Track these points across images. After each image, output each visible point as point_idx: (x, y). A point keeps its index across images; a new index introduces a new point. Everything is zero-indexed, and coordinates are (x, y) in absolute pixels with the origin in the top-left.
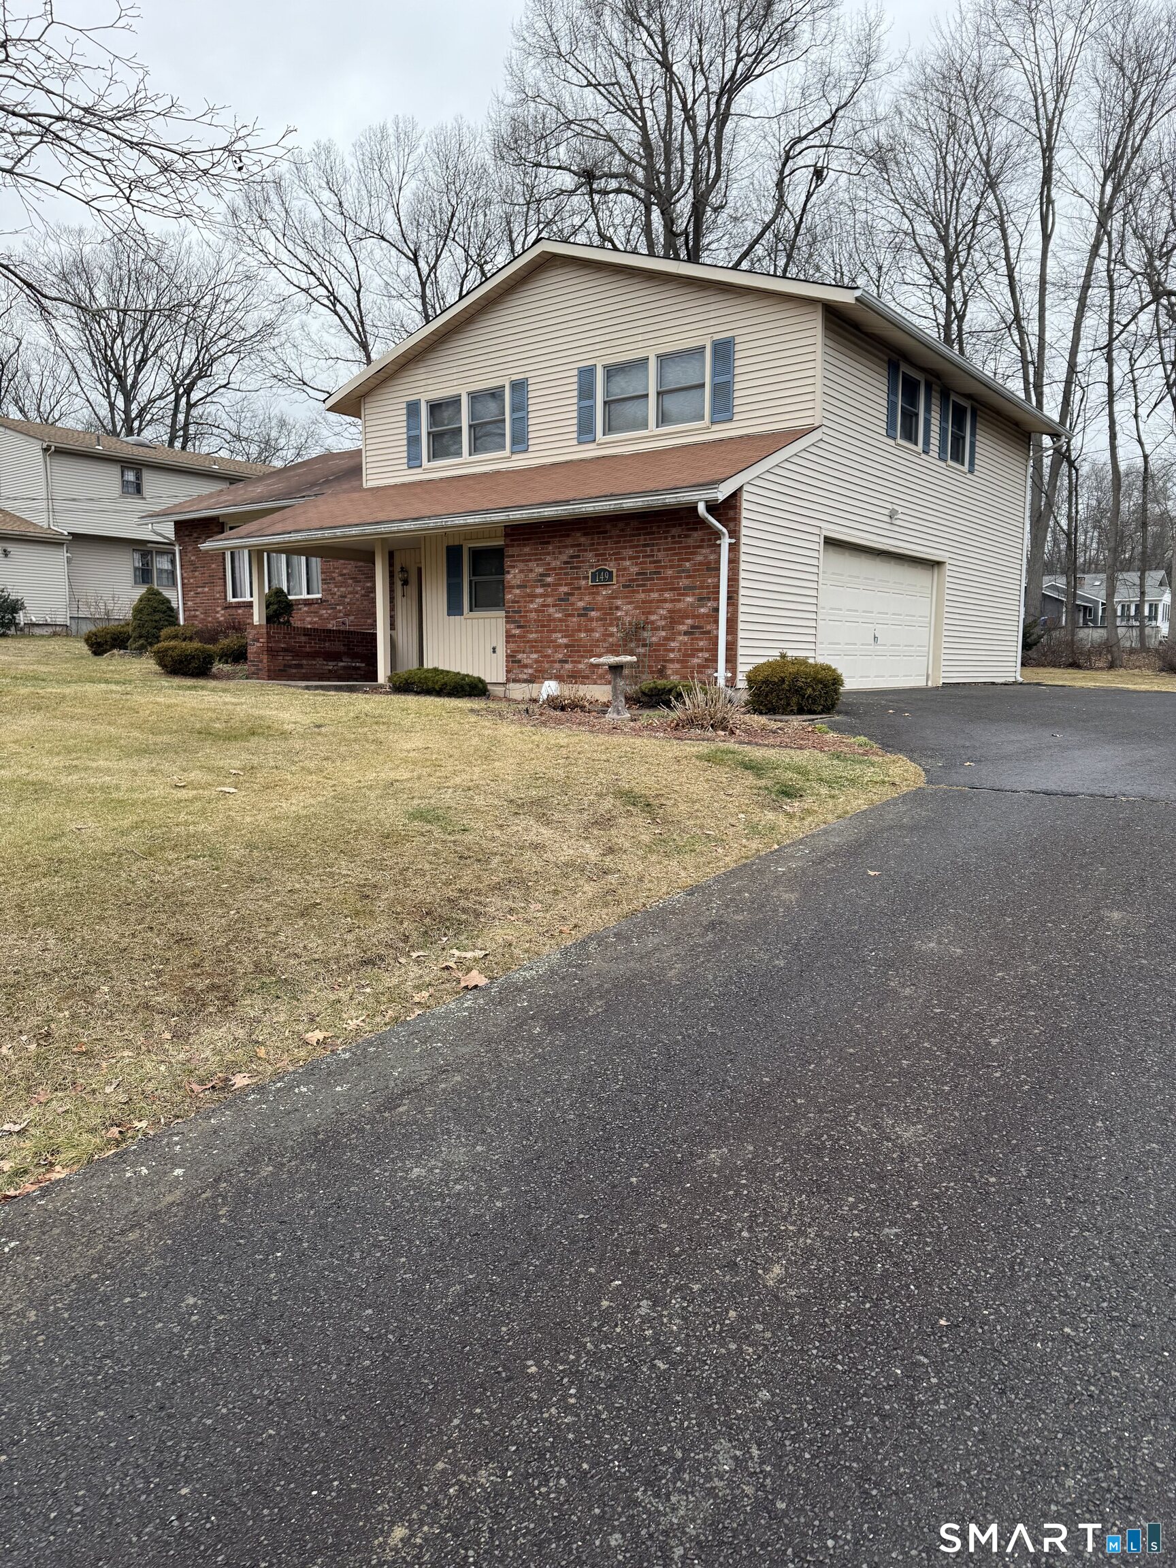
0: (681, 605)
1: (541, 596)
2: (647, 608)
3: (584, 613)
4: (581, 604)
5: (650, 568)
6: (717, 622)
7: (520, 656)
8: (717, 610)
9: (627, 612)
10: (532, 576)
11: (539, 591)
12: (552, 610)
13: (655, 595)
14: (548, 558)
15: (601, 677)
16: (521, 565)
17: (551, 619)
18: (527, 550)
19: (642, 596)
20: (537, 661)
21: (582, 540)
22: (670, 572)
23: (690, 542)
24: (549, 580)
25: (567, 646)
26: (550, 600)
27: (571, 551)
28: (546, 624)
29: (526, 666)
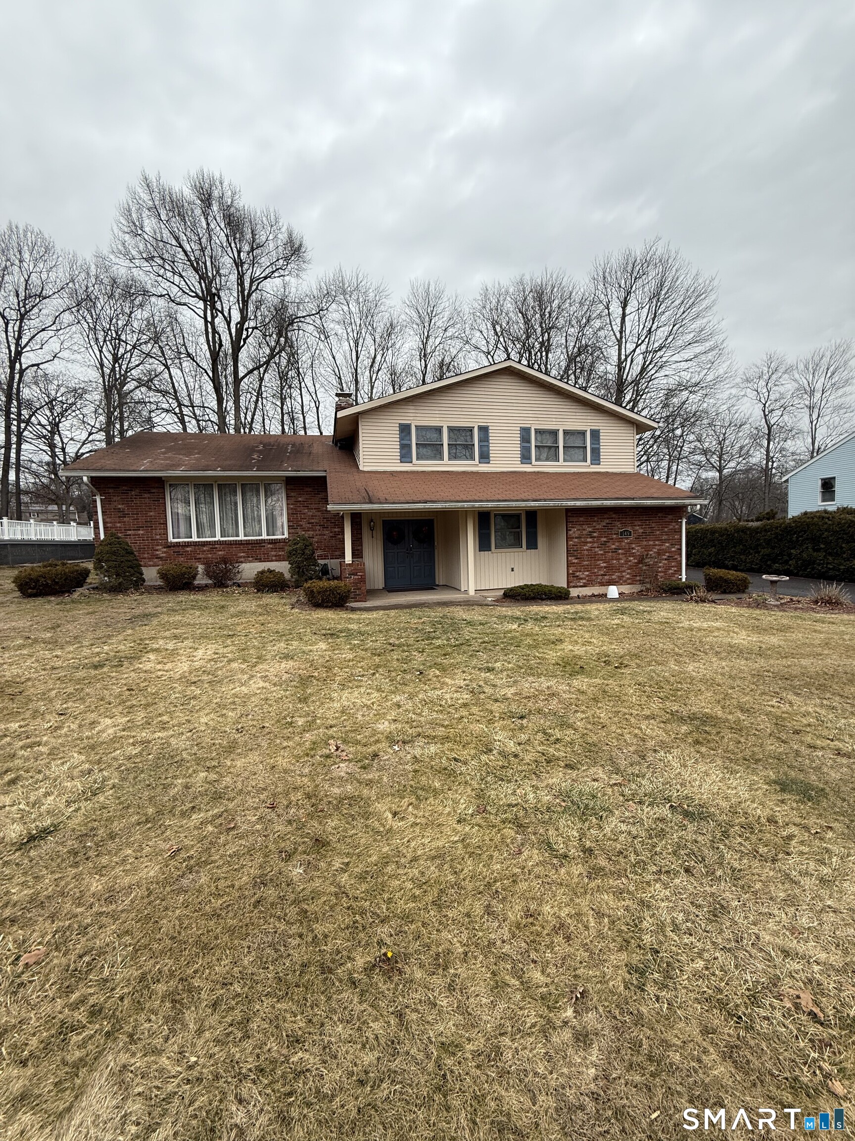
0: (664, 547)
1: (590, 542)
2: (647, 548)
3: (615, 551)
4: (613, 547)
5: (649, 530)
6: (681, 554)
7: (578, 574)
8: (681, 549)
9: (637, 550)
10: (584, 532)
11: (589, 540)
12: (597, 549)
13: (651, 543)
14: (594, 524)
15: (625, 581)
16: (579, 527)
17: (596, 554)
18: (581, 519)
19: (645, 543)
20: (588, 576)
21: (614, 516)
22: (658, 533)
23: (667, 520)
24: (595, 534)
25: (605, 567)
26: (596, 545)
27: (608, 521)
28: (594, 557)
29: (582, 579)
